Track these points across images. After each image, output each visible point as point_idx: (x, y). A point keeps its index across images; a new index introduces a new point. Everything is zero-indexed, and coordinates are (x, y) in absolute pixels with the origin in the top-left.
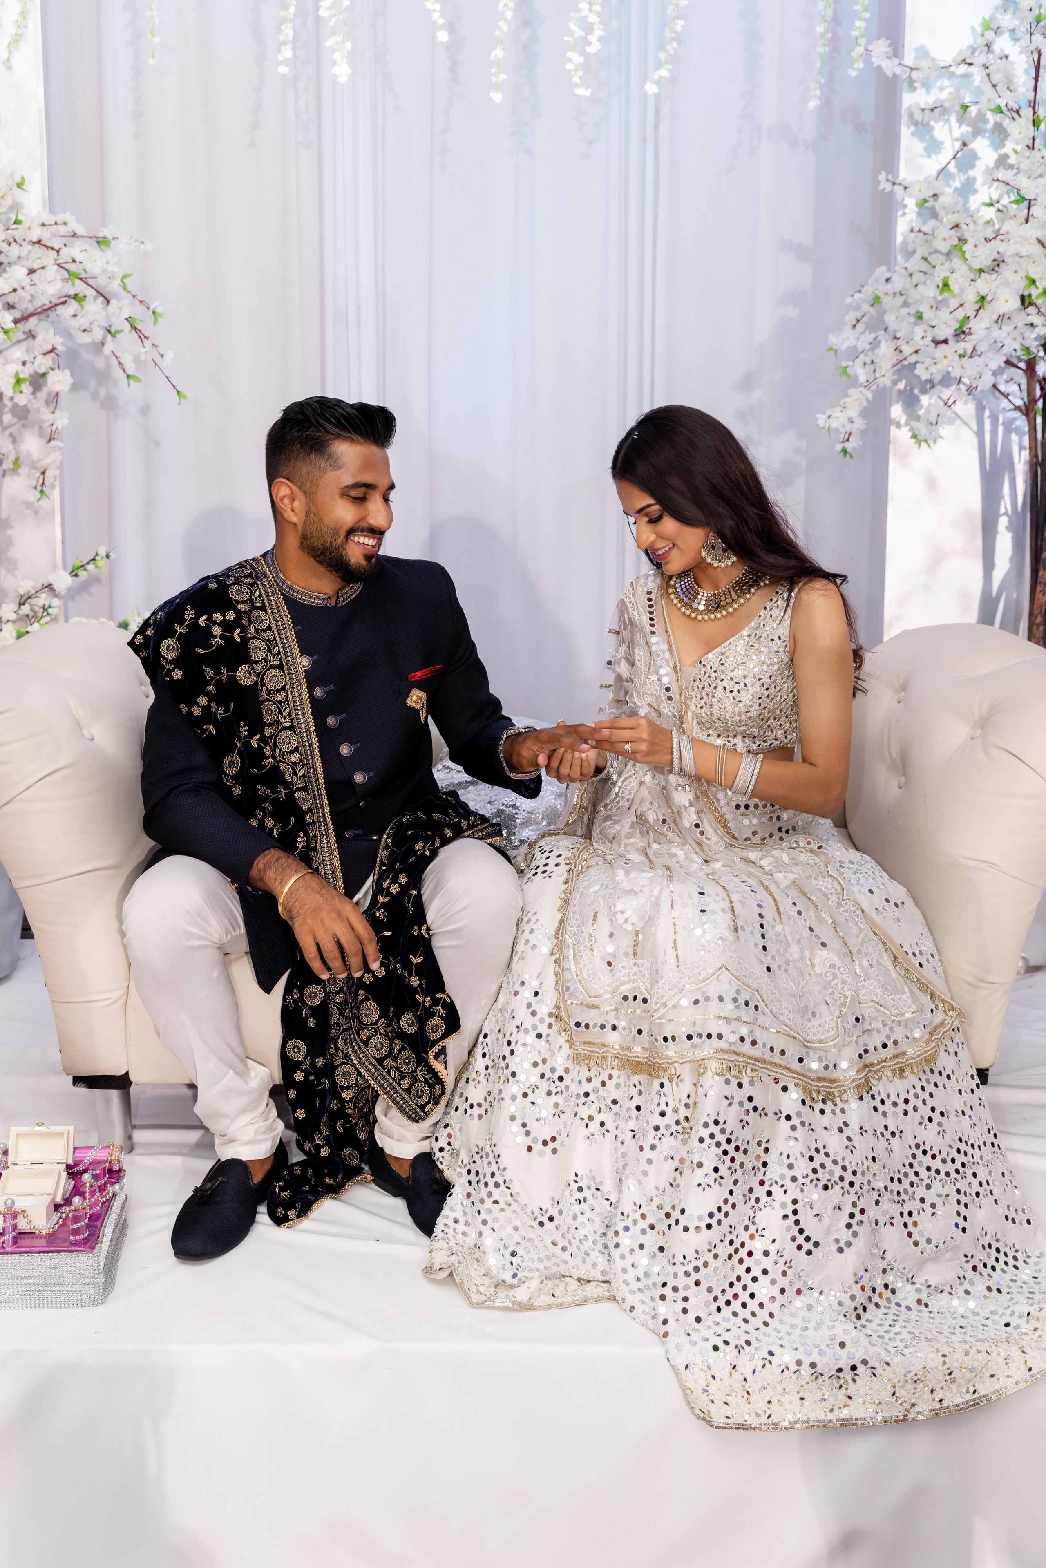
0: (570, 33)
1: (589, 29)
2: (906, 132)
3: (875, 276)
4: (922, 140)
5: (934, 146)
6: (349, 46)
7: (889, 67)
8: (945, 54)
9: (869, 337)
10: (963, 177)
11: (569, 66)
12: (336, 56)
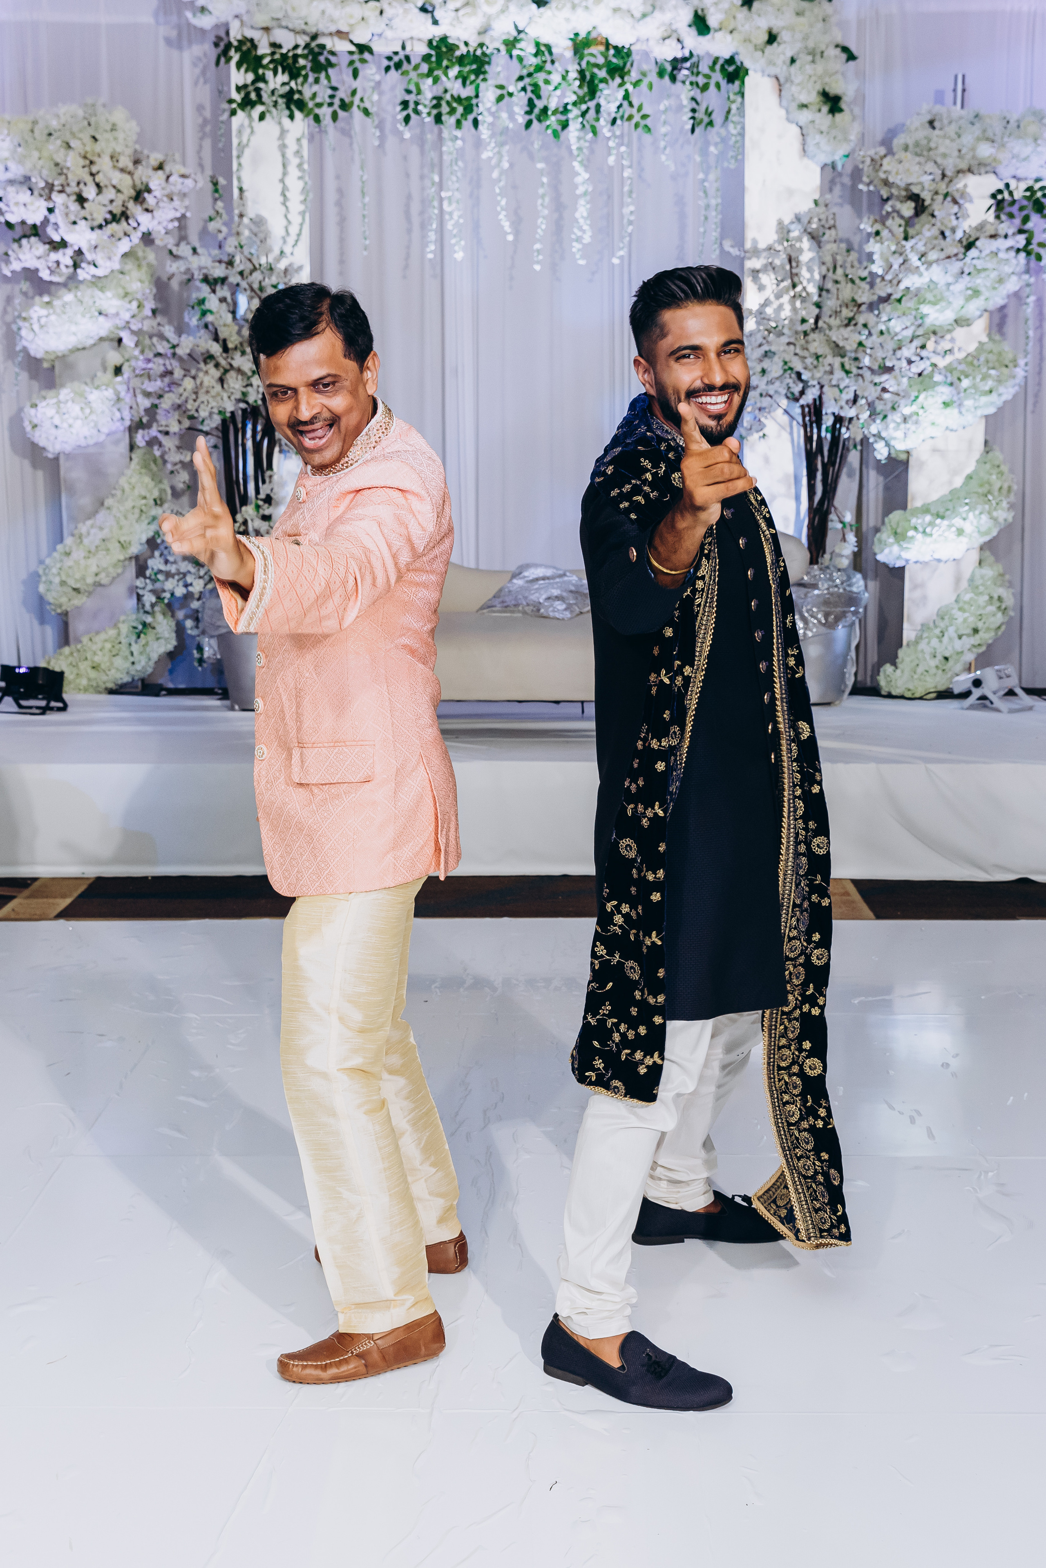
0: (575, 234)
1: (584, 232)
6: (463, 243)
7: (735, 252)
8: (762, 245)
11: (574, 250)
12: (456, 248)
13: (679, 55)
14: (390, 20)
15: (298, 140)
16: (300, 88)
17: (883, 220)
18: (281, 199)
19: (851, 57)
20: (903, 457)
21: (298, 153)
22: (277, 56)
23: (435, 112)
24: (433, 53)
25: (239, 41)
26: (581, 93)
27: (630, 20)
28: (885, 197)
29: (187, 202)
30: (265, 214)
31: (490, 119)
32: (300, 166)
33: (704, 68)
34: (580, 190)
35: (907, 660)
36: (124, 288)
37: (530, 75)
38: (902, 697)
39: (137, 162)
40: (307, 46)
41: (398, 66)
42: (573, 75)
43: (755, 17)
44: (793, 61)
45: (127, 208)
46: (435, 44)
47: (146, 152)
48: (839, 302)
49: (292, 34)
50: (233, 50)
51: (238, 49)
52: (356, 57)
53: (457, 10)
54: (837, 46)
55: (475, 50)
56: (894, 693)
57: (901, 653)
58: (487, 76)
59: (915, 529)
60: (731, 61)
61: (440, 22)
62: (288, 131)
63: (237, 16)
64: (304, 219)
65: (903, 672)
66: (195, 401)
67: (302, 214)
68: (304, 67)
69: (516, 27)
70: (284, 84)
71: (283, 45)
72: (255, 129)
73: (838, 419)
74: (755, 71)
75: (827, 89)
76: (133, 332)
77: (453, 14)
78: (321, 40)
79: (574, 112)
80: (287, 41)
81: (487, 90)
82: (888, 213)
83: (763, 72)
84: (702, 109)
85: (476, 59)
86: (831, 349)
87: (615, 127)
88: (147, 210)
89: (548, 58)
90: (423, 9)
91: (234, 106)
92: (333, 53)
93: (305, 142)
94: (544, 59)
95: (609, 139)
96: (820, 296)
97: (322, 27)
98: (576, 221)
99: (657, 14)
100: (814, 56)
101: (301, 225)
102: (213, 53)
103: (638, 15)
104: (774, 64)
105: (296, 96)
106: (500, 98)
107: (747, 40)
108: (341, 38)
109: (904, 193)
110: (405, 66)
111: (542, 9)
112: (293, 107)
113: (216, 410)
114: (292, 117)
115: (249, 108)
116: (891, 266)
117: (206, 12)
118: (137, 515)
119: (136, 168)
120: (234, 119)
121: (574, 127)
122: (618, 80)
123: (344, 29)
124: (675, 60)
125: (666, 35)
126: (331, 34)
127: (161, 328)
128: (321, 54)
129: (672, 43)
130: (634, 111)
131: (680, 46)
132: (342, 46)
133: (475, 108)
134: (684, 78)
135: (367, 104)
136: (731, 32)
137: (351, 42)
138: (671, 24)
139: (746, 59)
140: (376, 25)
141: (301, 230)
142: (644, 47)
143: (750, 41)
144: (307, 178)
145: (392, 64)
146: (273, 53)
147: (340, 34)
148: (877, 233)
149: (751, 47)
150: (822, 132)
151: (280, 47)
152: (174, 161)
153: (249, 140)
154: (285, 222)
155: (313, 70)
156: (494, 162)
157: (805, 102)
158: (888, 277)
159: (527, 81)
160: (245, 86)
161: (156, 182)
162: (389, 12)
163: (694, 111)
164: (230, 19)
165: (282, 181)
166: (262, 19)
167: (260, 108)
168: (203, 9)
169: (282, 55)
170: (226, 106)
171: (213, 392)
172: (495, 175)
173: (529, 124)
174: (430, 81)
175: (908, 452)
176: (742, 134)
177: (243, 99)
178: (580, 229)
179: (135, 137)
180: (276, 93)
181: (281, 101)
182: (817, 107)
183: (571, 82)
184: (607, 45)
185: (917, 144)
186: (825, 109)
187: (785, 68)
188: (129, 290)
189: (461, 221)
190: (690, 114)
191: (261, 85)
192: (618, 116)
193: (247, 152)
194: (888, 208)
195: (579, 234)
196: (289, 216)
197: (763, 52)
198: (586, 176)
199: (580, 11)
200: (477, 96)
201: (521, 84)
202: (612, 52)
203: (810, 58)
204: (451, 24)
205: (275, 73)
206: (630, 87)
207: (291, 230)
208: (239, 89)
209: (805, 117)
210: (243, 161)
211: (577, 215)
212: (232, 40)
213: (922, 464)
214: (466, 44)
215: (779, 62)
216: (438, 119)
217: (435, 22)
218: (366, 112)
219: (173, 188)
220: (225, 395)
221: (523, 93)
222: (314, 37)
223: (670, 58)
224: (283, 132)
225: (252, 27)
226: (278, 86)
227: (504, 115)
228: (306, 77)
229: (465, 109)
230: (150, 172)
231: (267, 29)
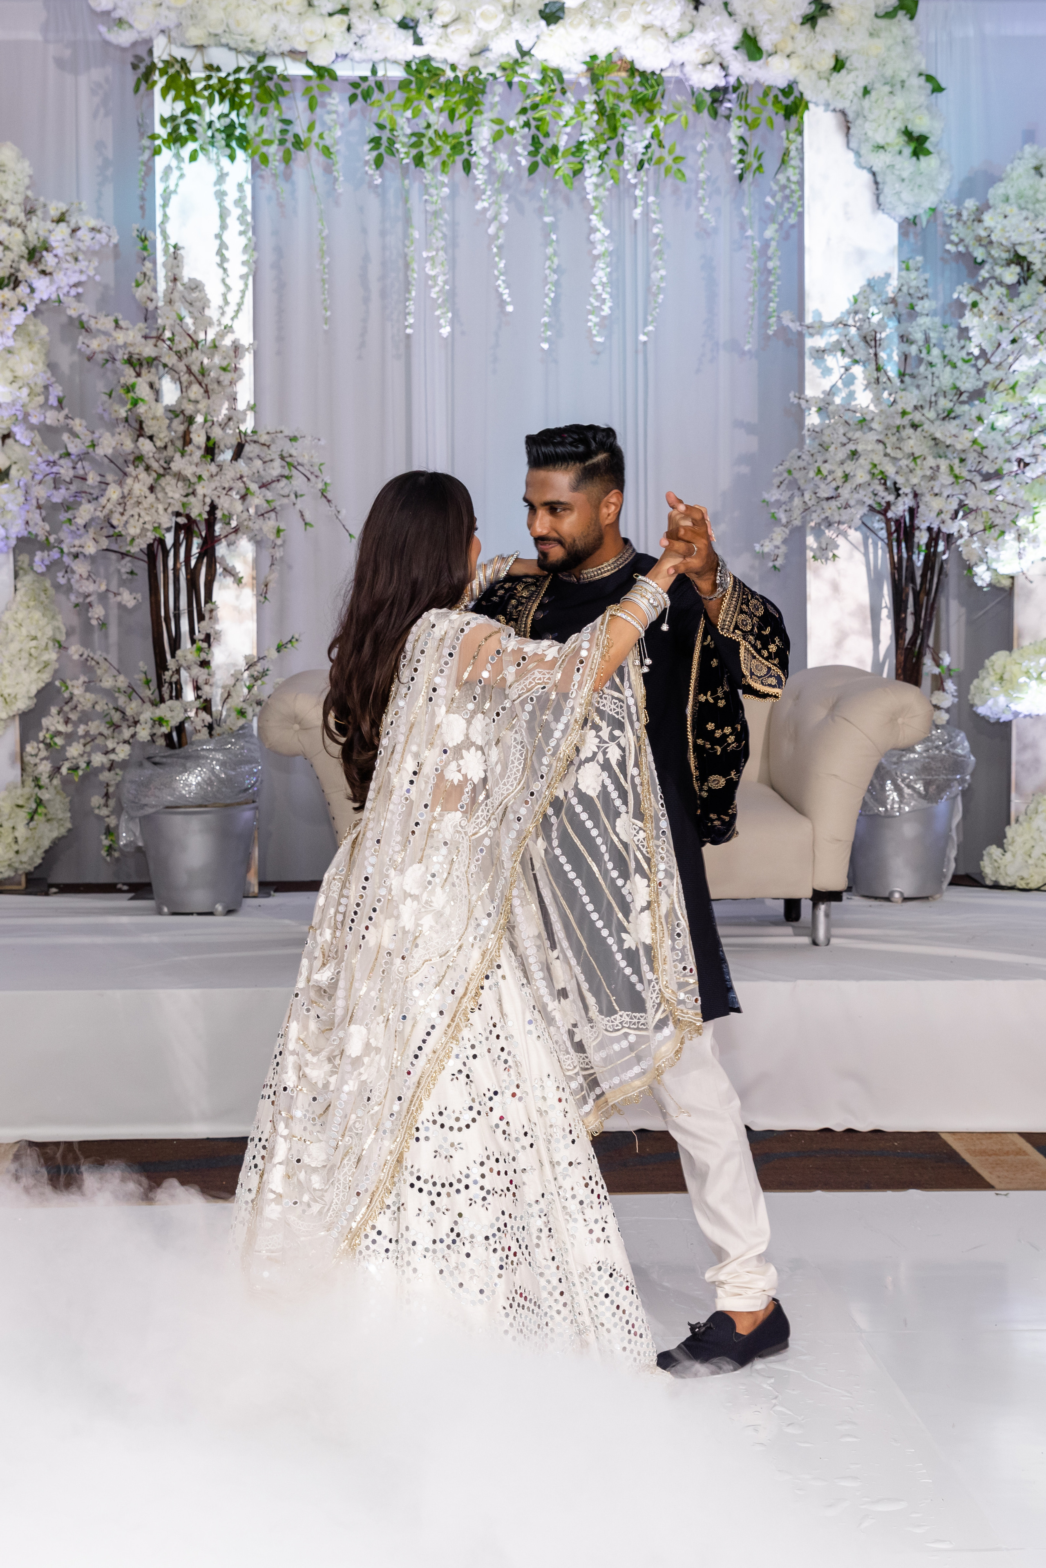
0: (591, 304)
1: (604, 301)
2: (809, 363)
3: (791, 454)
4: (819, 367)
5: (827, 371)
6: (450, 315)
7: (795, 327)
8: (829, 317)
9: (788, 494)
10: (847, 390)
11: (590, 324)
12: (442, 321)
13: (722, 83)
14: (360, 37)
15: (240, 186)
16: (243, 121)
17: (977, 288)
18: (218, 259)
19: (938, 89)
20: (1006, 583)
21: (239, 202)
22: (214, 81)
23: (414, 152)
24: (413, 79)
25: (166, 62)
26: (599, 130)
27: (663, 40)
28: (979, 260)
29: (95, 263)
30: (199, 277)
31: (485, 161)
32: (241, 219)
33: (753, 100)
34: (600, 249)
35: (1019, 840)
36: (12, 371)
37: (535, 107)
38: (1012, 888)
39: (30, 212)
40: (252, 69)
41: (367, 96)
42: (590, 107)
43: (819, 37)
44: (866, 91)
45: (18, 270)
46: (414, 67)
47: (42, 199)
48: (934, 390)
49: (233, 54)
50: (157, 73)
51: (163, 72)
52: (315, 83)
53: (445, 26)
54: (920, 74)
55: (466, 76)
56: (1003, 883)
57: (1010, 831)
58: (482, 108)
59: (1027, 673)
60: (788, 91)
61: (424, 41)
62: (227, 174)
63: (163, 31)
64: (246, 285)
65: (1014, 856)
66: (122, 514)
67: (244, 277)
68: (248, 95)
69: (519, 46)
70: (222, 116)
71: (222, 67)
72: (185, 171)
73: (935, 536)
74: (816, 104)
75: (909, 128)
76: (32, 427)
77: (440, 31)
78: (270, 62)
79: (592, 154)
80: (227, 61)
81: (480, 124)
82: (985, 281)
83: (827, 105)
84: (751, 150)
85: (467, 86)
86: (930, 447)
87: (642, 173)
88: (43, 272)
89: (558, 86)
90: (404, 24)
91: (158, 142)
92: (285, 78)
93: (248, 188)
94: (553, 87)
95: (635, 186)
96: (902, 382)
97: (272, 45)
98: (593, 286)
99: (697, 34)
100: (892, 86)
101: (243, 292)
102: (131, 77)
103: (673, 33)
104: (843, 96)
105: (238, 132)
106: (497, 137)
107: (809, 66)
108: (294, 59)
109: (1005, 255)
110: (376, 95)
111: (552, 27)
112: (234, 144)
113: (149, 526)
114: (232, 158)
115: (178, 145)
116: (999, 345)
117: (125, 26)
118: (25, 662)
119: (29, 219)
120: (157, 158)
121: (591, 171)
122: (646, 114)
123: (302, 48)
124: (716, 89)
125: (707, 59)
126: (282, 54)
127: (69, 421)
128: (270, 79)
129: (717, 70)
130: (664, 153)
131: (723, 74)
132: (296, 69)
133: (465, 147)
134: (727, 112)
135: (328, 142)
136: (788, 56)
137: (309, 64)
138: (713, 46)
139: (807, 88)
140: (342, 43)
141: (242, 297)
142: (678, 74)
143: (812, 68)
144: (250, 234)
145: (358, 92)
146: (209, 78)
147: (293, 54)
148: (975, 305)
149: (813, 74)
150: (903, 180)
151: (218, 69)
152: (80, 210)
153: (177, 185)
154: (223, 289)
155: (258, 98)
156: (489, 214)
157: (881, 142)
158: (996, 359)
159: (531, 115)
160: (173, 118)
161: (59, 235)
162: (359, 27)
163: (742, 152)
164: (154, 34)
165: (218, 236)
166: (195, 35)
167: (191, 146)
168: (120, 22)
169: (220, 80)
170: (146, 142)
171: (146, 504)
172: (492, 230)
173: (533, 168)
174: (409, 113)
175: (1012, 578)
176: (801, 183)
177: (170, 134)
178: (598, 297)
179: (27, 181)
180: (214, 128)
181: (220, 137)
182: (897, 148)
183: (588, 115)
184: (632, 70)
185: (1020, 196)
186: (908, 151)
187: (856, 100)
188: (19, 373)
189: (447, 287)
190: (739, 157)
191: (193, 116)
192: (645, 158)
193: (174, 199)
194: (984, 273)
195: (597, 304)
196: (228, 281)
197: (829, 81)
198: (607, 232)
199: (600, 29)
200: (468, 133)
201: (523, 119)
202: (638, 79)
203: (887, 89)
204: (437, 44)
205: (211, 102)
206: (661, 125)
207: (230, 297)
208: (164, 121)
209: (879, 161)
210: (168, 211)
211: (595, 281)
212: (156, 60)
213: (1029, 594)
214: (453, 67)
215: (849, 94)
216: (419, 160)
217: (418, 41)
218: (327, 151)
219: (80, 244)
220: (161, 507)
221: (526, 130)
222: (261, 58)
223: (709, 88)
224: (222, 177)
225: (183, 45)
226: (215, 119)
227: (504, 156)
228: (251, 107)
229: (453, 148)
230: (50, 225)
231: (200, 48)
